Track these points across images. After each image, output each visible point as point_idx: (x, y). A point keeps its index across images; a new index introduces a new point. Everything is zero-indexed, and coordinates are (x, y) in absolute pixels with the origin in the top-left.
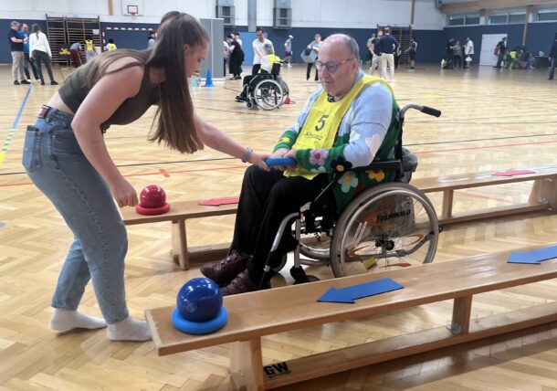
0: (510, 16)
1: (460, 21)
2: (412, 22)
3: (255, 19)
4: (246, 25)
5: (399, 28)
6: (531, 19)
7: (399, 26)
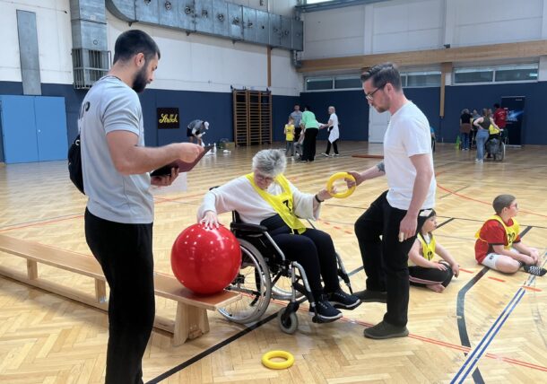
0: (409, 77)
1: (329, 84)
2: (269, 85)
3: (37, 69)
4: (19, 79)
5: (257, 93)
6: (449, 81)
7: (256, 89)
